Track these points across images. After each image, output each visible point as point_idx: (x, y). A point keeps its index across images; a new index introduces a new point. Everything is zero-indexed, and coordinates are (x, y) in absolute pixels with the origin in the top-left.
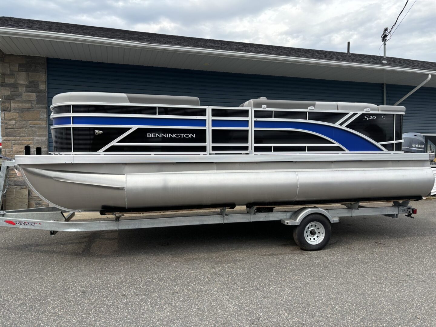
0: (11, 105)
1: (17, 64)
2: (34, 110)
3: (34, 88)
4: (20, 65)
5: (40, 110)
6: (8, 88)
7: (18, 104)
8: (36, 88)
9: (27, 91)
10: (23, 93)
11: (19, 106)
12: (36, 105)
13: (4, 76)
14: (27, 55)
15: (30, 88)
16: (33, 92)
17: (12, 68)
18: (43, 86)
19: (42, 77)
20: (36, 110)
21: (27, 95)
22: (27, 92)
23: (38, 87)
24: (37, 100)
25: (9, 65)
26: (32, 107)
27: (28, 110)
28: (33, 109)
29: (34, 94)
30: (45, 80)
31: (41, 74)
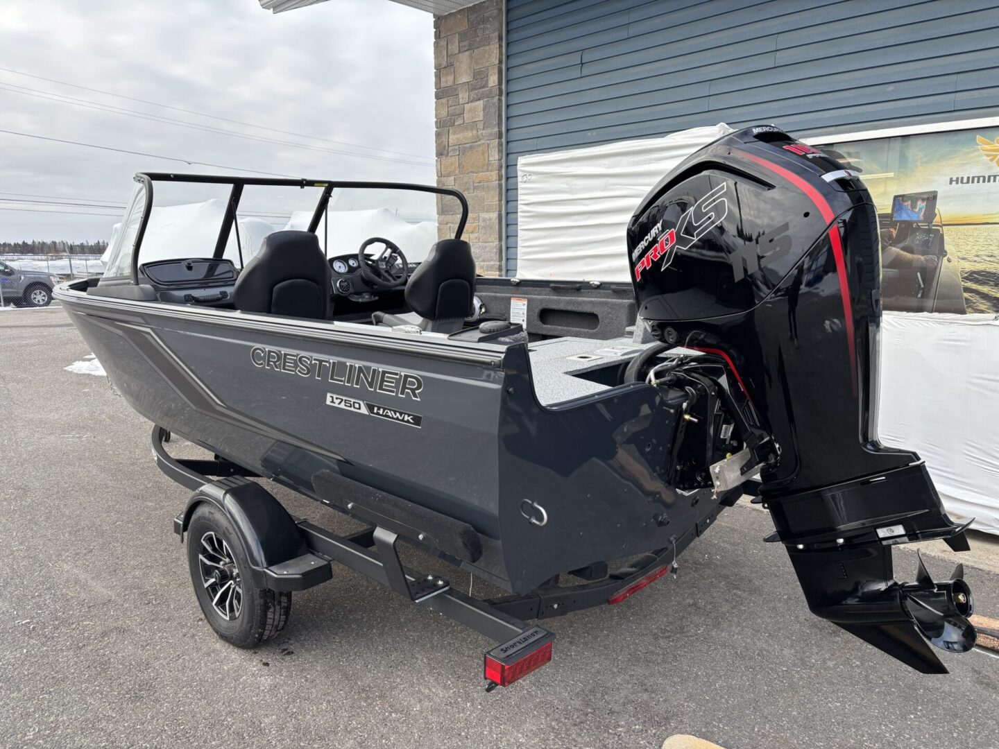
0: (448, 141)
1: (457, 35)
2: (480, 145)
3: (480, 88)
4: (463, 37)
5: (489, 142)
6: (444, 100)
7: (458, 136)
8: (483, 87)
9: (471, 98)
10: (466, 105)
11: (458, 139)
12: (484, 132)
13: (440, 71)
14: (471, 5)
15: (475, 89)
16: (479, 100)
17: (449, 47)
18: (493, 80)
19: (492, 54)
20: (483, 144)
21: (470, 110)
22: (471, 102)
23: (486, 85)
24: (484, 116)
25: (445, 43)
26: (478, 136)
27: (471, 147)
28: (479, 143)
29: (480, 104)
30: (497, 62)
31: (492, 47)
